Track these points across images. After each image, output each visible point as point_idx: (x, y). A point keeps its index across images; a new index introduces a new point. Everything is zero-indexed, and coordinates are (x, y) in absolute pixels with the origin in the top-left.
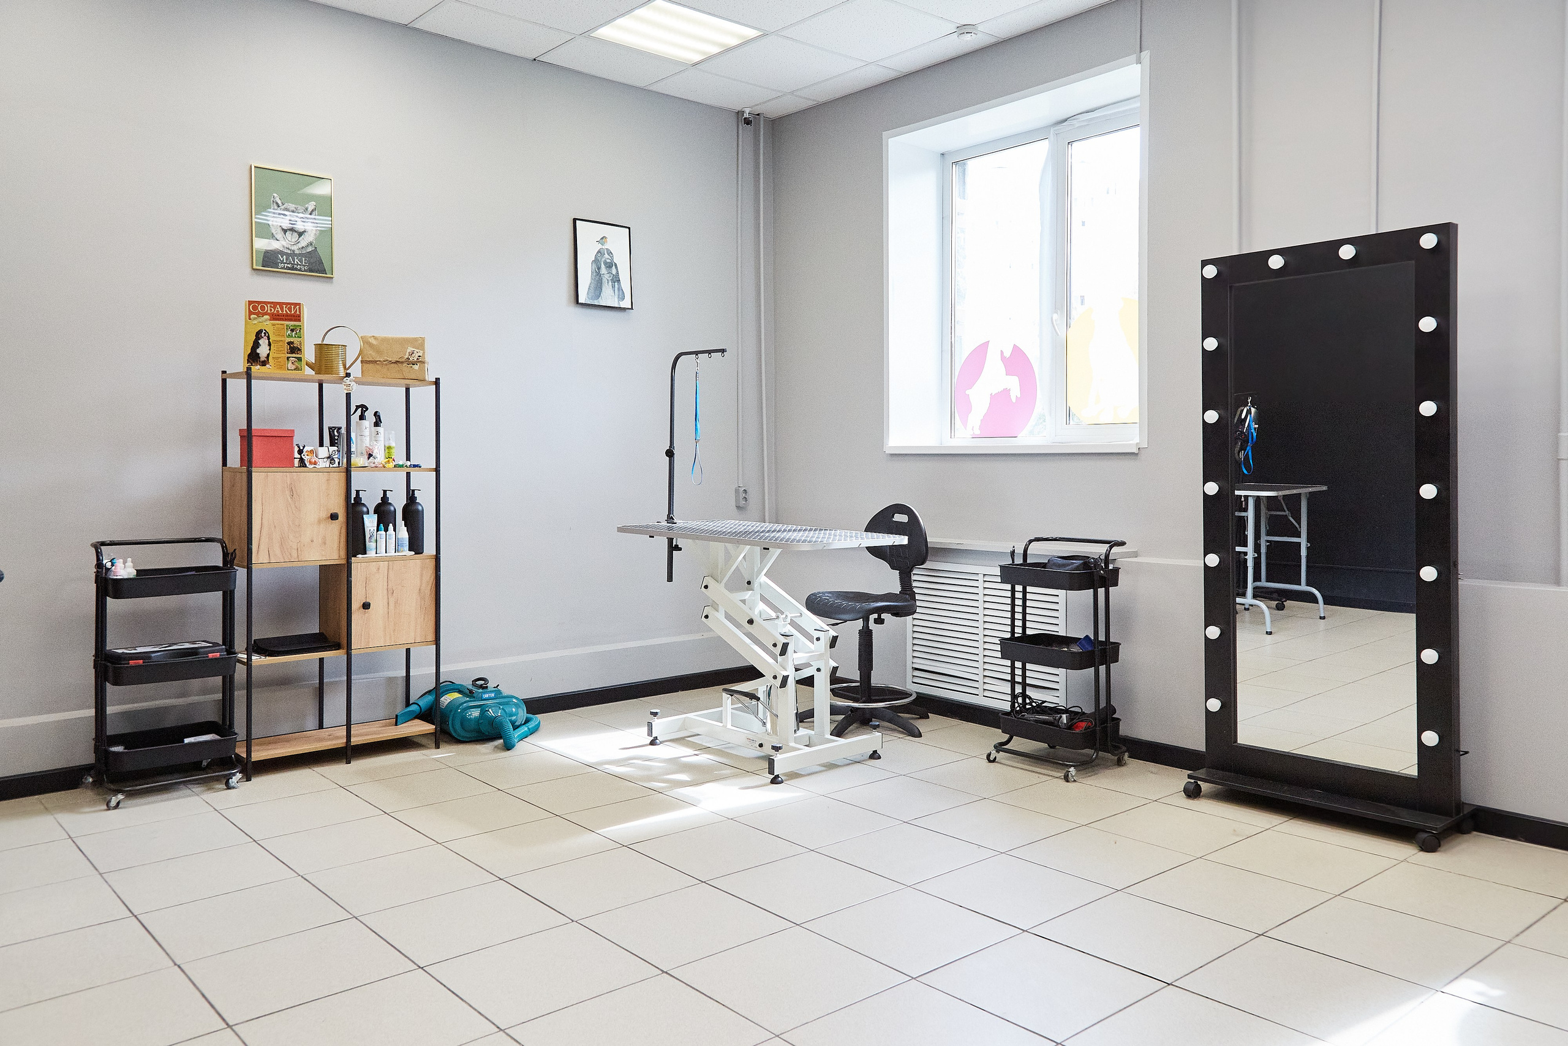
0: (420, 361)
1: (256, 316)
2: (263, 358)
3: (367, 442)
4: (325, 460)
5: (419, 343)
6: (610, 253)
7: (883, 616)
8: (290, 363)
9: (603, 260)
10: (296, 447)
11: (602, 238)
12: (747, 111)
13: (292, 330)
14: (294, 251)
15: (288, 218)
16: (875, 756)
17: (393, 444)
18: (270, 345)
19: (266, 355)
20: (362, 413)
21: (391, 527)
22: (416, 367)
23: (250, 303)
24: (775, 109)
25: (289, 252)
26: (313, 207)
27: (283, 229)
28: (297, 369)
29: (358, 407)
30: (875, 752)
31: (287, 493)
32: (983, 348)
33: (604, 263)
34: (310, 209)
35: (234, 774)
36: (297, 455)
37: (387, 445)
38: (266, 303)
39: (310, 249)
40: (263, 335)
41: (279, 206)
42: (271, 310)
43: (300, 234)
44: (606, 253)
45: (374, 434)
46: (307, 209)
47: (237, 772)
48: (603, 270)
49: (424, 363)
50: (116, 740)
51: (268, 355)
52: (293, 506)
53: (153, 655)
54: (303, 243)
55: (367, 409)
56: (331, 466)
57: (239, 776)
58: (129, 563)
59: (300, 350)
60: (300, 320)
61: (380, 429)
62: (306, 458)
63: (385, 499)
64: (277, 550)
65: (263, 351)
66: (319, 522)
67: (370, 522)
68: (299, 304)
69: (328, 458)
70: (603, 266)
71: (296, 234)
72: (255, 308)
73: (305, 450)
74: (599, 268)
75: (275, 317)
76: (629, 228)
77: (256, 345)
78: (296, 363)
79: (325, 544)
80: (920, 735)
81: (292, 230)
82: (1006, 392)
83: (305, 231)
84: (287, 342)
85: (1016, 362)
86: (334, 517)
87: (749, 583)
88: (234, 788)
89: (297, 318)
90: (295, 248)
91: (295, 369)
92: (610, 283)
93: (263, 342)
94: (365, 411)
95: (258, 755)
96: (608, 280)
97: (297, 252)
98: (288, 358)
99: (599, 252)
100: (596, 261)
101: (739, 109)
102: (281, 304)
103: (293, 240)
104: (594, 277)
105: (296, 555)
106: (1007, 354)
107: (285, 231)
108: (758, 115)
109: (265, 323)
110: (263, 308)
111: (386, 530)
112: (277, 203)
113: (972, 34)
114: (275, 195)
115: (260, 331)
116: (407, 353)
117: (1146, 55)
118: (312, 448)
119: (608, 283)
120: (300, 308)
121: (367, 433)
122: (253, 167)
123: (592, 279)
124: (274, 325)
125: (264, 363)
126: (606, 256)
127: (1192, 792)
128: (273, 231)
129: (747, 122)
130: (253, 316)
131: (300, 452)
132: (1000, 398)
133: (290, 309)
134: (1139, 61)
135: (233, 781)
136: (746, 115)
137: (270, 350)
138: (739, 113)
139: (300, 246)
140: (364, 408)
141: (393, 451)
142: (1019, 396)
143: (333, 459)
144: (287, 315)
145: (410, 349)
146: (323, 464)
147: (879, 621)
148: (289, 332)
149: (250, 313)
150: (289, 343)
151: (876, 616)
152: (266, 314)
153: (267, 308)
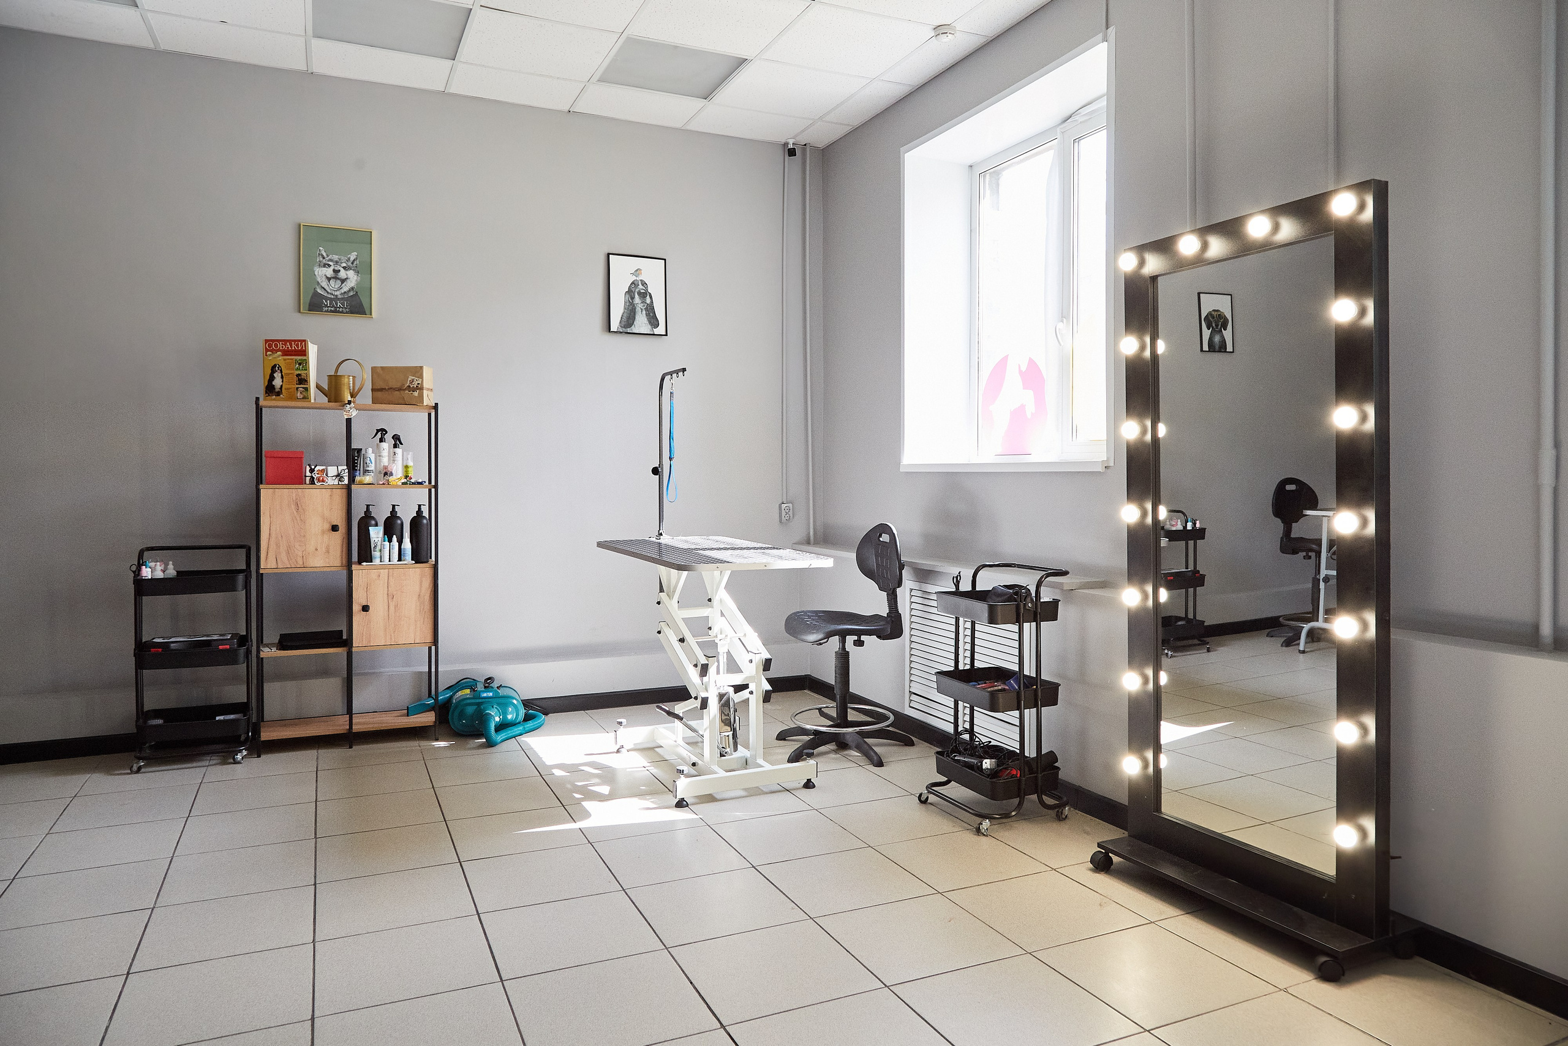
0: (420, 388)
1: (271, 353)
2: (277, 390)
3: (385, 461)
4: (334, 478)
5: (418, 371)
6: (644, 284)
7: (863, 638)
8: (299, 393)
9: (637, 290)
10: (308, 467)
11: (637, 270)
12: (791, 142)
13: (300, 364)
14: (337, 296)
15: (332, 268)
16: (809, 785)
17: (410, 464)
18: (282, 377)
19: (279, 387)
20: (382, 436)
21: (395, 538)
22: (416, 394)
23: (266, 341)
24: (821, 136)
25: (333, 297)
26: (355, 257)
27: (327, 278)
28: (305, 398)
29: (378, 431)
30: (809, 781)
31: (293, 507)
32: (1004, 362)
33: (638, 291)
34: (352, 259)
35: (240, 751)
36: (308, 474)
37: (405, 465)
38: (279, 341)
39: (351, 294)
40: (277, 369)
41: (324, 258)
42: (282, 347)
43: (343, 281)
44: (640, 284)
45: (392, 454)
46: (349, 259)
47: (243, 749)
48: (637, 299)
49: (423, 390)
50: (157, 713)
51: (282, 386)
52: (298, 519)
53: (172, 645)
54: (345, 289)
55: (386, 432)
56: (340, 483)
57: (245, 753)
58: (171, 566)
59: (306, 381)
60: (305, 355)
61: (399, 451)
62: (315, 476)
63: (393, 512)
64: (283, 556)
65: (277, 382)
66: (323, 532)
67: (376, 534)
68: (305, 341)
69: (337, 476)
70: (637, 296)
71: (339, 281)
72: (270, 346)
73: (316, 469)
74: (633, 298)
75: (286, 353)
76: (665, 260)
77: (272, 378)
78: (304, 393)
79: (328, 552)
80: (880, 764)
81: (336, 278)
82: (1022, 407)
83: (347, 278)
84: (295, 374)
85: (1032, 376)
86: (335, 528)
87: (710, 600)
88: (239, 763)
89: (304, 353)
90: (338, 293)
91: (303, 399)
92: (644, 312)
93: (277, 375)
94: (384, 434)
95: (266, 735)
96: (641, 309)
97: (340, 297)
98: (297, 388)
99: (633, 283)
100: (630, 293)
101: (783, 141)
102: (290, 341)
103: (336, 287)
104: (627, 307)
105: (301, 563)
106: (1024, 369)
107: (329, 279)
108: (805, 145)
109: (278, 358)
110: (276, 346)
111: (390, 541)
112: (322, 255)
113: (948, 34)
114: (321, 248)
115: (274, 366)
116: (408, 382)
117: (1112, 31)
118: (324, 467)
119: (642, 311)
120: (305, 344)
121: (385, 453)
122: (302, 226)
123: (625, 308)
124: (285, 360)
125: (278, 394)
126: (641, 286)
127: (1102, 864)
128: (319, 280)
129: (792, 152)
130: (268, 353)
131: (312, 471)
132: (1019, 413)
133: (297, 345)
134: (1105, 39)
135: (239, 757)
136: (791, 146)
137: (282, 382)
138: (786, 144)
139: (342, 291)
140: (383, 431)
141: (410, 469)
142: (1034, 412)
143: (342, 477)
144: (295, 351)
145: (411, 378)
146: (332, 481)
147: (859, 643)
148: (297, 366)
149: (267, 351)
150: (298, 375)
151: (856, 638)
152: (279, 350)
153: (280, 345)
